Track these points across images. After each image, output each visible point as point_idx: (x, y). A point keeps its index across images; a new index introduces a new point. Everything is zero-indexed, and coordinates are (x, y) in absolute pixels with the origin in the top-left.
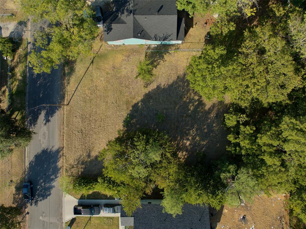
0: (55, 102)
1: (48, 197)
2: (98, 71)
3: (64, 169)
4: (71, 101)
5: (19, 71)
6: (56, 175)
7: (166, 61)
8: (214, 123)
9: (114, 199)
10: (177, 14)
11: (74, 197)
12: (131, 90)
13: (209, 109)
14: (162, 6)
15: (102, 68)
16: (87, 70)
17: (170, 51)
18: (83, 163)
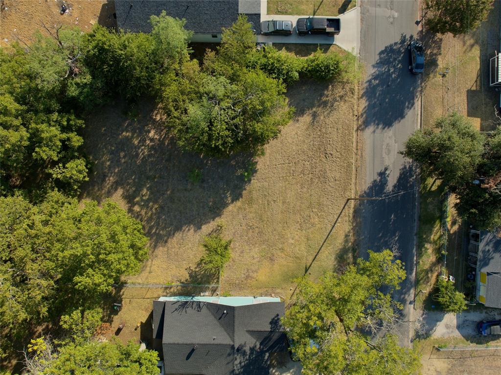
0: (369, 205)
1: (383, 49)
2: (298, 253)
3: (356, 94)
4: (343, 206)
5: (429, 257)
6: (370, 85)
7: (186, 269)
8: (109, 166)
9: (274, 44)
10: (163, 345)
11: (340, 48)
12: (244, 222)
13: (116, 190)
14: (188, 358)
15: (291, 259)
16: (316, 256)
17: (180, 284)
18: (325, 104)
